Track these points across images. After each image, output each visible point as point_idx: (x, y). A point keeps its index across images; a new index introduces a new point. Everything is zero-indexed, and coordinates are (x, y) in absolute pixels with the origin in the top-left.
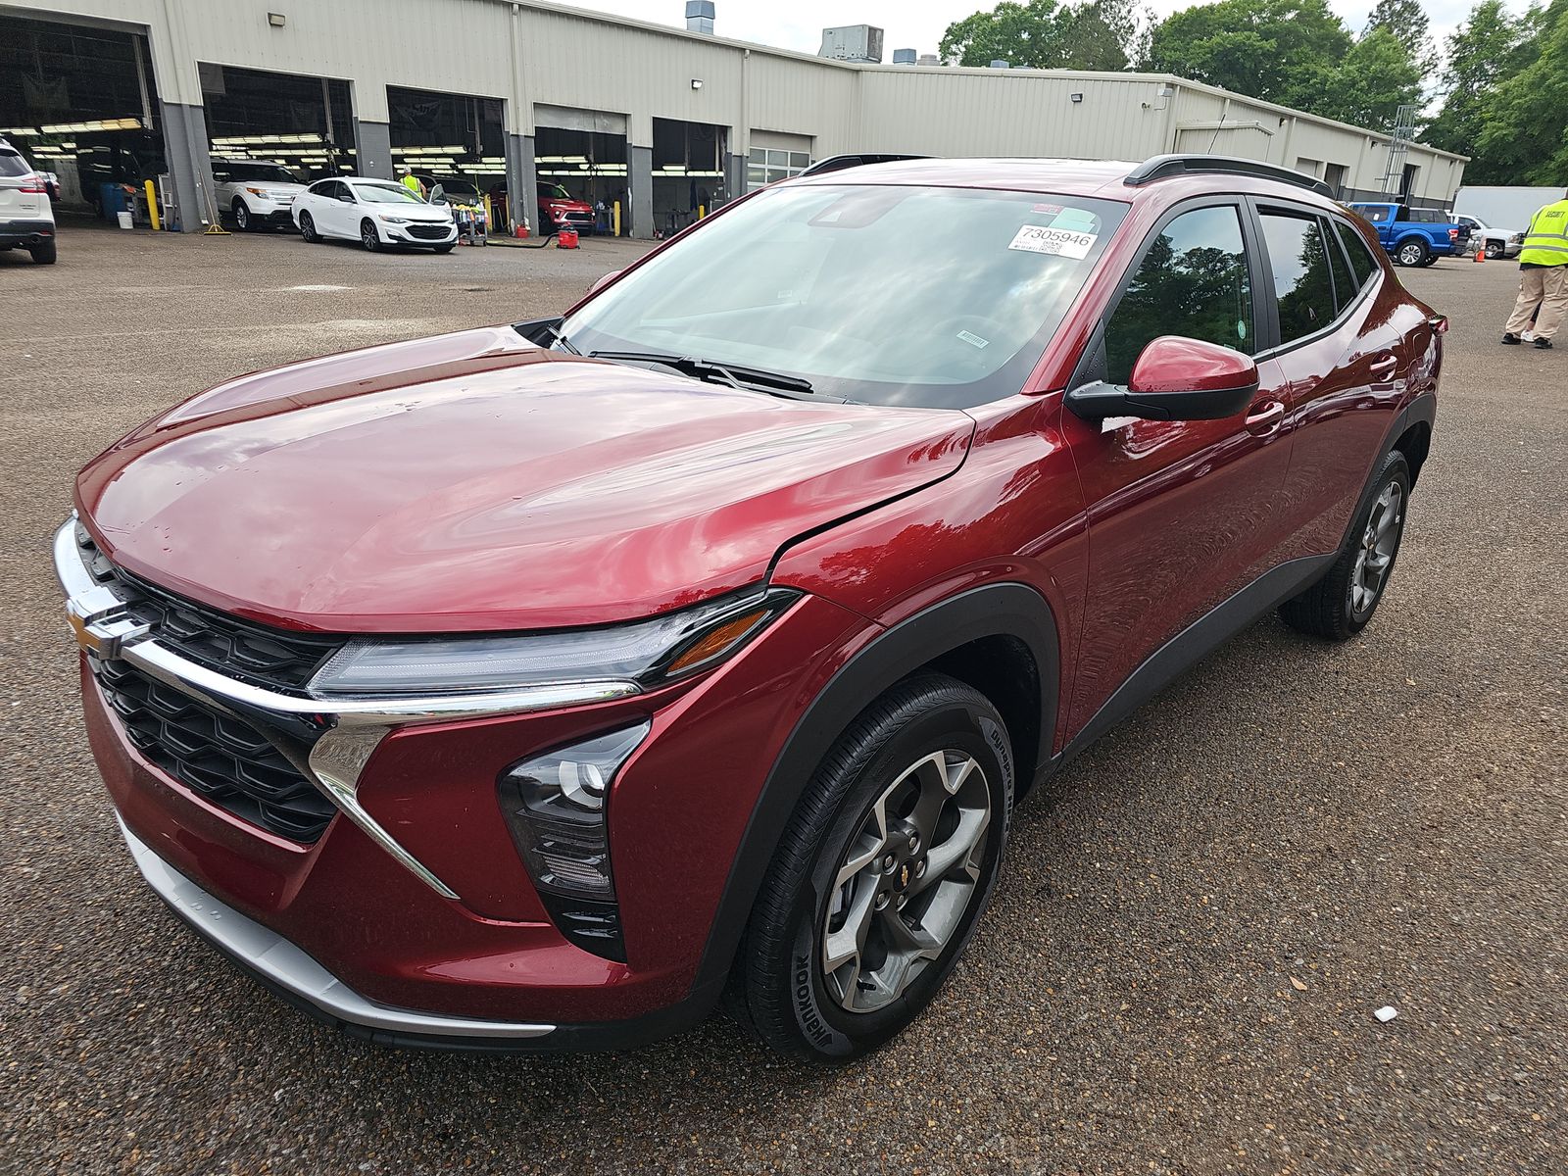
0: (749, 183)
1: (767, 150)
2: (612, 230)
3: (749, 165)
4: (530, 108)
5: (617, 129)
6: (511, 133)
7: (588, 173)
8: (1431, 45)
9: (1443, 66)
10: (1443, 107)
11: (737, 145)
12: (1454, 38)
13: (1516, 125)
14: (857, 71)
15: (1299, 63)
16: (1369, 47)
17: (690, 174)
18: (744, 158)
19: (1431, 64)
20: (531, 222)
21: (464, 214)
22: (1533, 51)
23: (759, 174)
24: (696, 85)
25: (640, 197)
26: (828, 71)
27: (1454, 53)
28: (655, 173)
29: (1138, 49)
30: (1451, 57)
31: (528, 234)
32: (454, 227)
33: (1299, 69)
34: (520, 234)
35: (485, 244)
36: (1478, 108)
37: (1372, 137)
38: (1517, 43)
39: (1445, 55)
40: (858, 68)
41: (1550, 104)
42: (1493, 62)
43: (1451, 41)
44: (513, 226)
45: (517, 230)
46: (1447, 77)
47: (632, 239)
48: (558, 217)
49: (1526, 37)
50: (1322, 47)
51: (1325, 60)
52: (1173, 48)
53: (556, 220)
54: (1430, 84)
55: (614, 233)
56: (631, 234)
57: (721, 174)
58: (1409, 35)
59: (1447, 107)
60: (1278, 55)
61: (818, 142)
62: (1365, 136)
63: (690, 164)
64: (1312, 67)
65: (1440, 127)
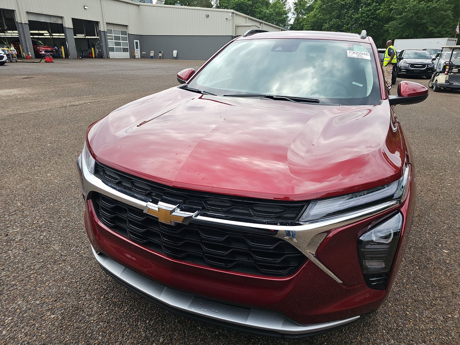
0: (108, 40)
1: (113, 30)
2: (61, 56)
3: (107, 34)
4: (25, 14)
5: (59, 22)
6: (19, 22)
7: (50, 37)
8: (289, 5)
9: (293, 10)
10: (293, 21)
11: (102, 27)
12: (294, 3)
13: (311, 27)
14: (139, 5)
15: (258, 8)
16: (275, 4)
17: (86, 37)
18: (106, 32)
19: (290, 9)
20: (31, 54)
21: (6, 51)
22: (312, 7)
23: (111, 37)
24: (86, 7)
25: (71, 45)
26: (129, 5)
27: (294, 7)
28: (75, 37)
29: (216, 2)
30: (294, 8)
31: (31, 58)
32: (5, 56)
33: (258, 10)
34: (28, 58)
35: (17, 62)
36: (302, 22)
37: (281, 29)
38: (308, 5)
39: (293, 7)
40: (138, 4)
41: (318, 22)
42: (304, 10)
43: (294, 4)
44: (24, 55)
45: (26, 57)
46: (294, 13)
47: (70, 59)
48: (41, 52)
49: (310, 3)
50: (263, 4)
51: (264, 8)
52: (225, 3)
53: (40, 53)
54: (290, 15)
55: (63, 57)
56: (69, 57)
57: (98, 37)
58: (284, 2)
59: (294, 21)
60: (252, 6)
61: (129, 27)
62: (279, 29)
63: (86, 34)
64: (262, 9)
65: (294, 26)
